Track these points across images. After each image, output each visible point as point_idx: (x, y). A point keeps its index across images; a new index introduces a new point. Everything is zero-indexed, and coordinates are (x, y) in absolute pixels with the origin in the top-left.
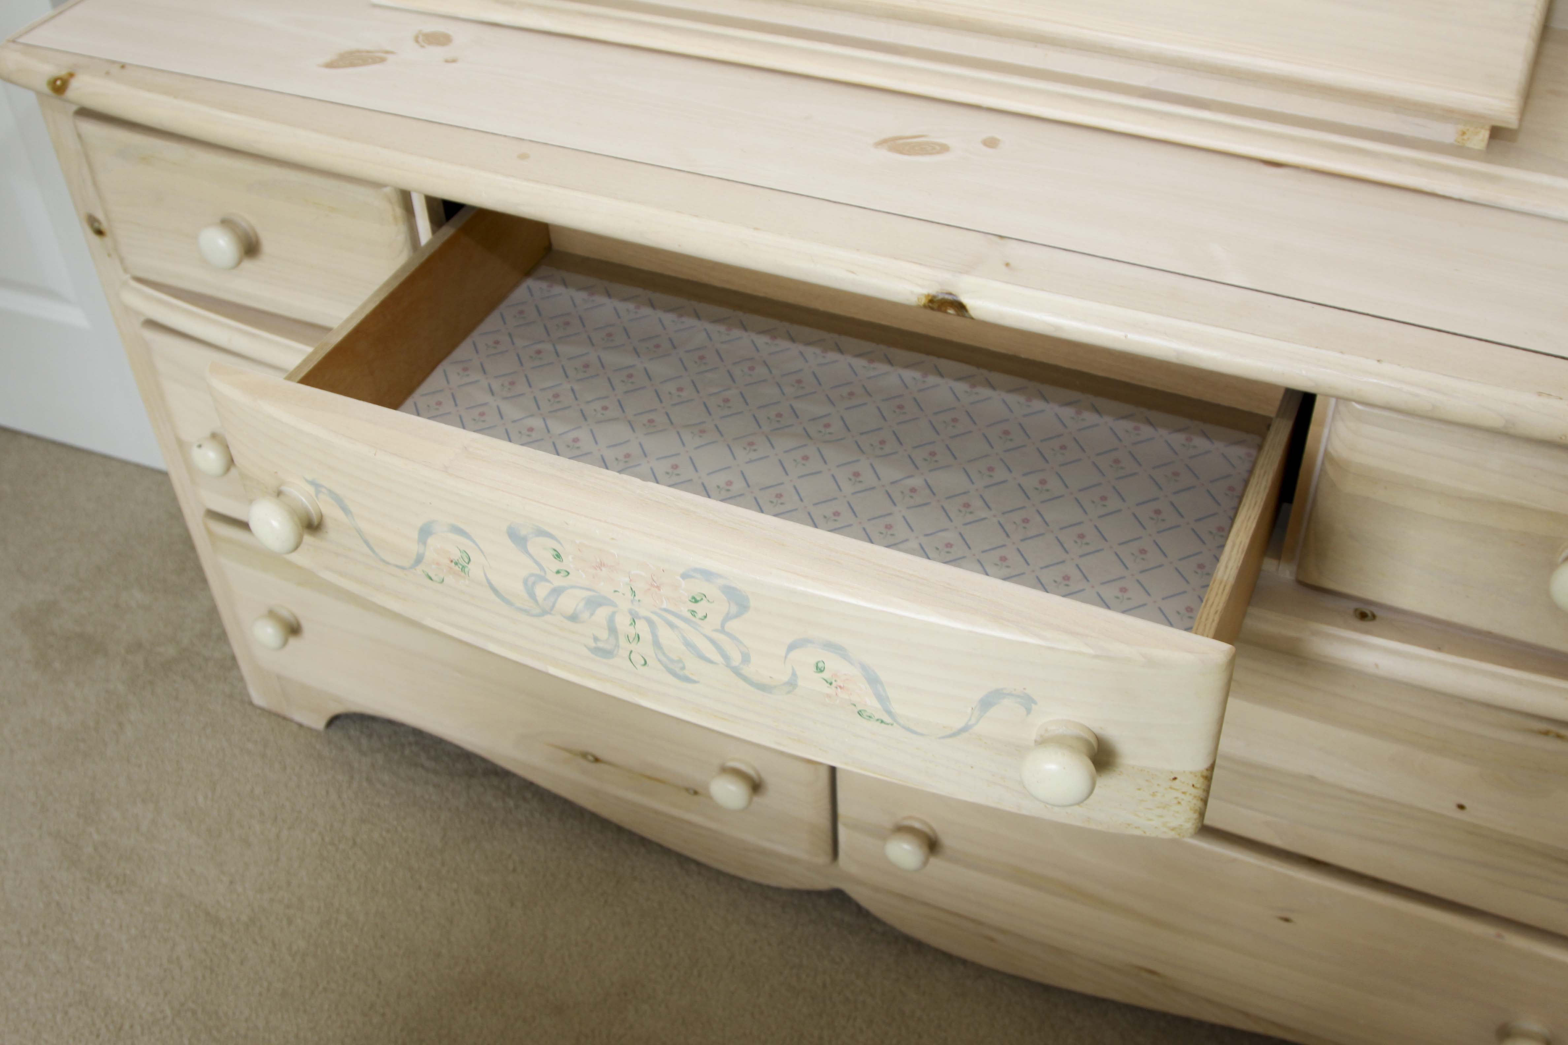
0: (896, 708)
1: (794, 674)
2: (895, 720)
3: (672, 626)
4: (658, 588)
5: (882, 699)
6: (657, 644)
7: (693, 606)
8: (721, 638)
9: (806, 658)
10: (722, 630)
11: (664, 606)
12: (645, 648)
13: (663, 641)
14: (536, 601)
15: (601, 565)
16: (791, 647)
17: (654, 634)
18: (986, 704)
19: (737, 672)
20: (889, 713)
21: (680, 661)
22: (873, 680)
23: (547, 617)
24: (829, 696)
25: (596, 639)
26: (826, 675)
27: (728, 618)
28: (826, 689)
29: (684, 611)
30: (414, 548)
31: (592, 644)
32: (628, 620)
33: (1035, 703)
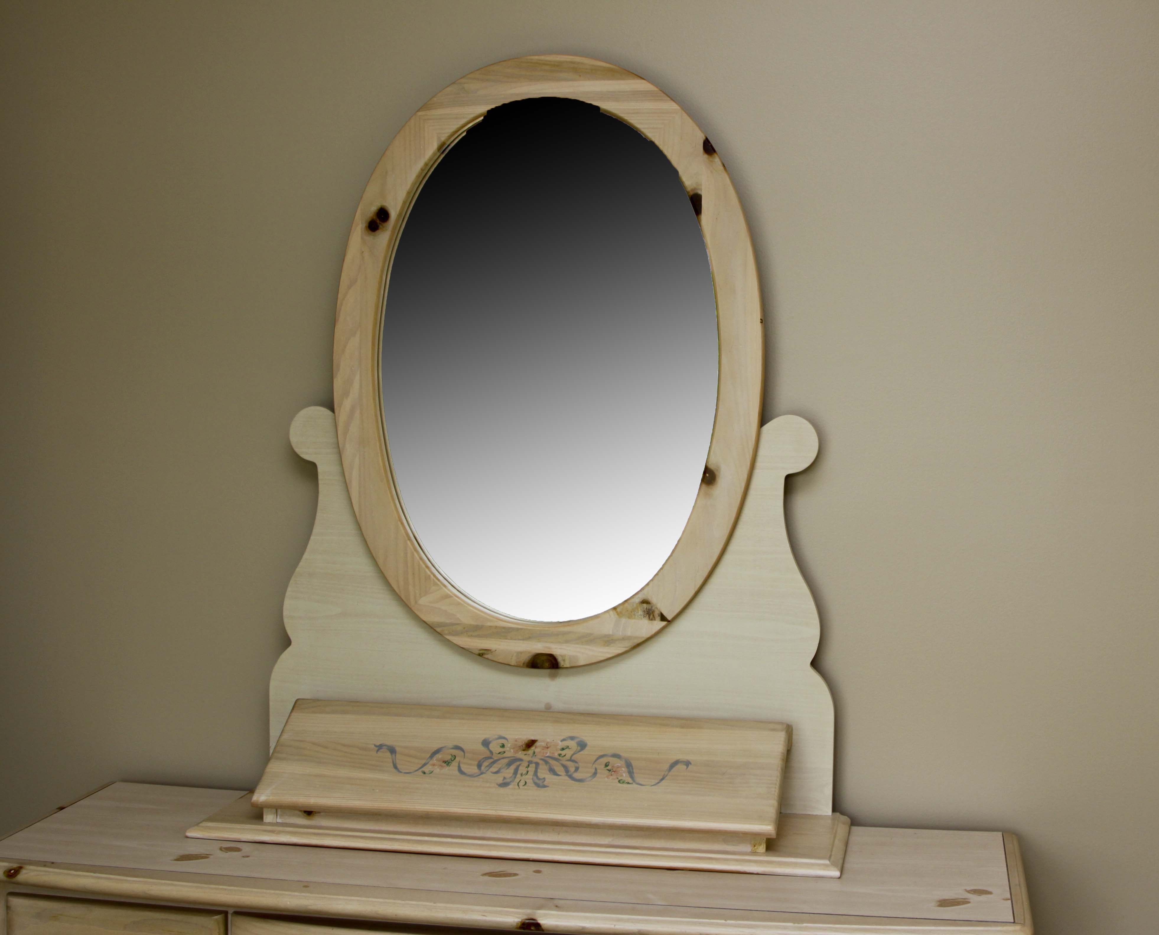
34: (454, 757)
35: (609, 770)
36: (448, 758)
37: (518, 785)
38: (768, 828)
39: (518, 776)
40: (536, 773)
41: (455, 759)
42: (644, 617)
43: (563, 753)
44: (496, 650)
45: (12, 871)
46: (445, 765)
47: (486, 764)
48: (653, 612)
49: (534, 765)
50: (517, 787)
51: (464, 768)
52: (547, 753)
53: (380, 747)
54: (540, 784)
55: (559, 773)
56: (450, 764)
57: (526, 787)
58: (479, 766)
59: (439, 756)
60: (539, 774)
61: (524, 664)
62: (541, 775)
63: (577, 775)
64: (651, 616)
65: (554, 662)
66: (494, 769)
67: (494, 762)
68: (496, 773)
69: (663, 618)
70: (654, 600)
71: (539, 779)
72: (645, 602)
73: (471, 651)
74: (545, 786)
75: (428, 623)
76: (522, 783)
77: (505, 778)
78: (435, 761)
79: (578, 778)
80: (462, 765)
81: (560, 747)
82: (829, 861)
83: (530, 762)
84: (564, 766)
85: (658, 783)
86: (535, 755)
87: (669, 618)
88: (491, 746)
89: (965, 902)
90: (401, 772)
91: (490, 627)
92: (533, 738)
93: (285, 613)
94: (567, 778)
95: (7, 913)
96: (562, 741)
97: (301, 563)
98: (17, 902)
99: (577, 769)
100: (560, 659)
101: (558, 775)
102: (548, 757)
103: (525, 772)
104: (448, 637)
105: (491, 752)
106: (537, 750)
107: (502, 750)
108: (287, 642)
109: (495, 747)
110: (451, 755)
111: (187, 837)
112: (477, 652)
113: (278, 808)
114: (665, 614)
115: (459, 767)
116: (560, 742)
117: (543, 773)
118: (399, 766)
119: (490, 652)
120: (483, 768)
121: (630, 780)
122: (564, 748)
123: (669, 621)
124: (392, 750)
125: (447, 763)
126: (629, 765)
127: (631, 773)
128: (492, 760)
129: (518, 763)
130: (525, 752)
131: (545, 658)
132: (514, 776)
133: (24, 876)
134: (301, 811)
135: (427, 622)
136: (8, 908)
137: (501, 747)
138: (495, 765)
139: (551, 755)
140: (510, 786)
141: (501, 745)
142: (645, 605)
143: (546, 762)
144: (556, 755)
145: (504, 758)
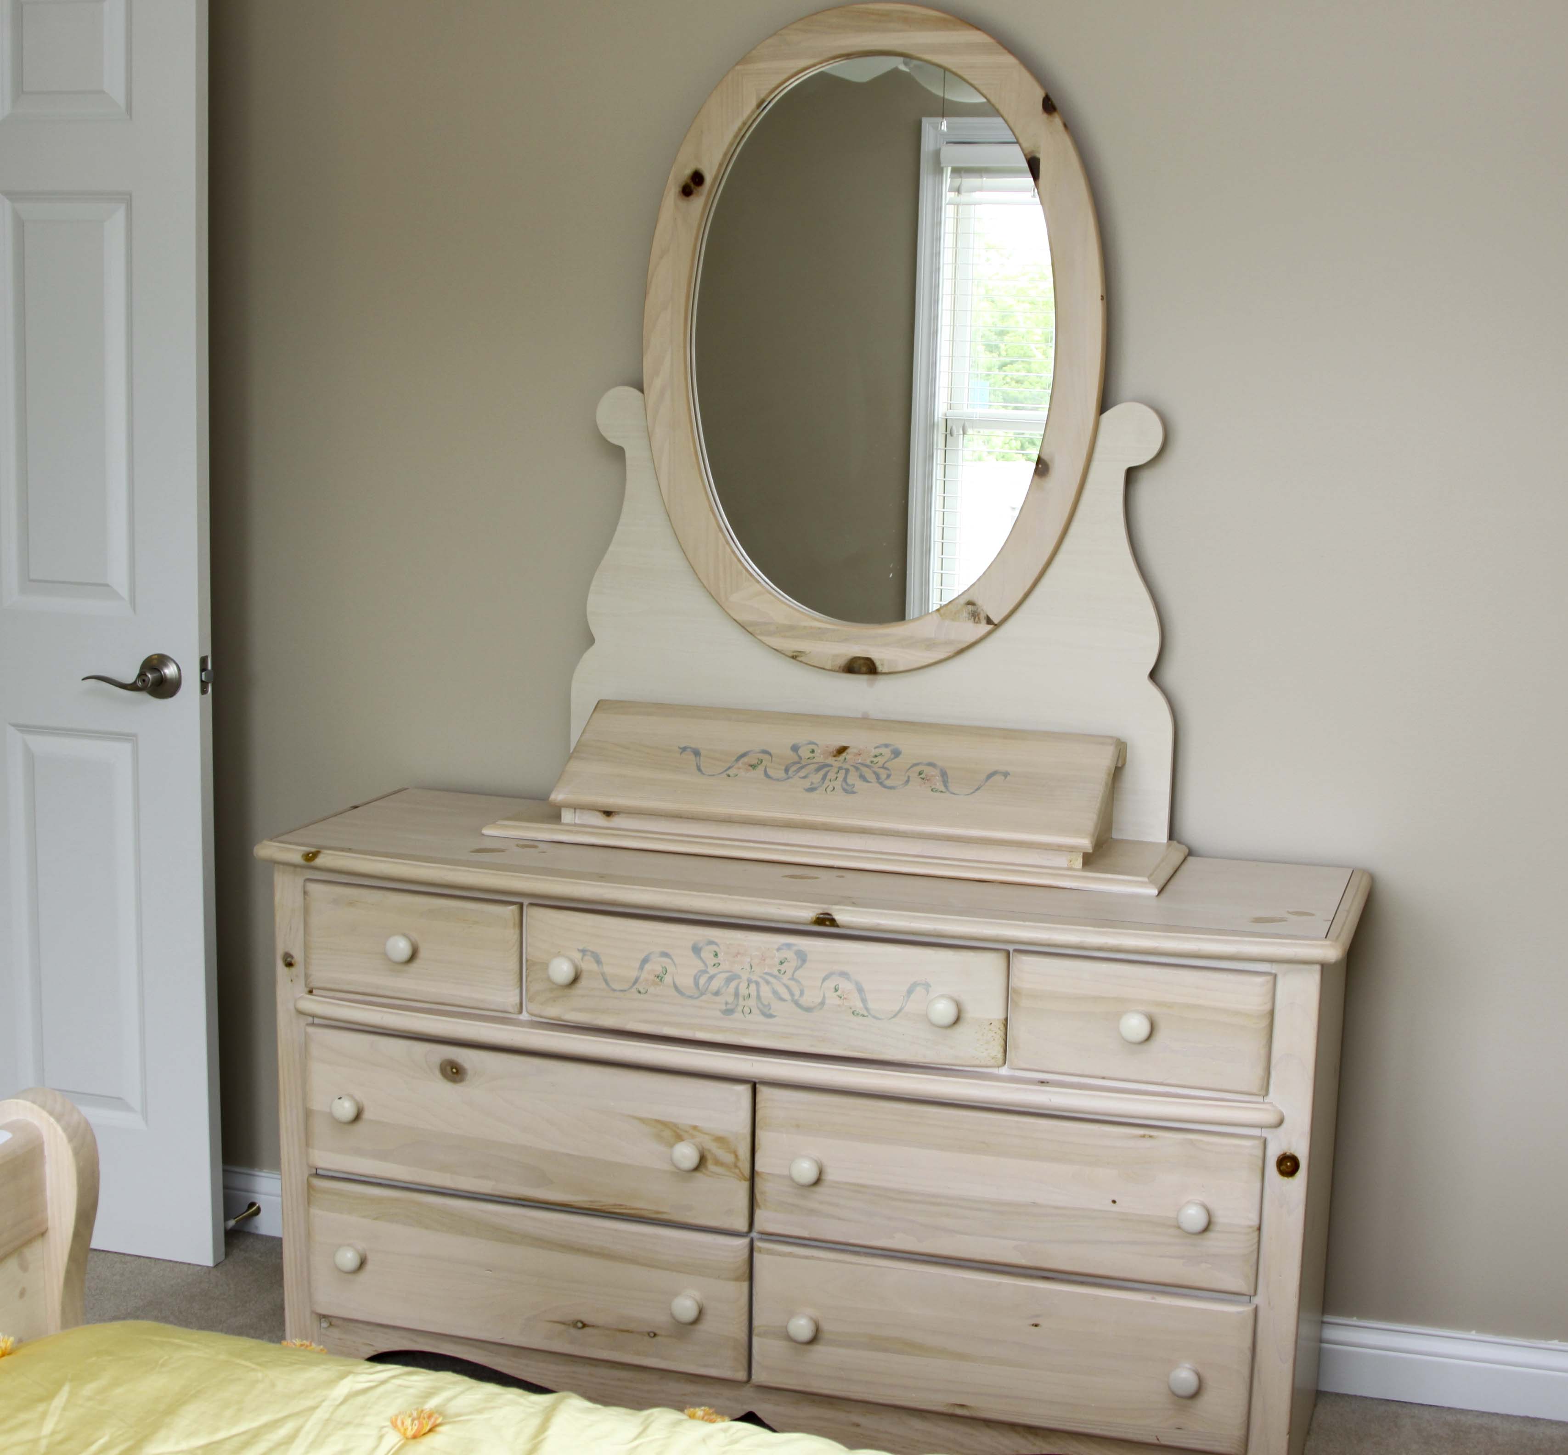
0: (871, 1005)
1: (824, 997)
2: (869, 1014)
3: (768, 982)
4: (764, 960)
5: (864, 1000)
6: (759, 997)
7: (780, 967)
8: (792, 983)
9: (830, 984)
10: (792, 979)
11: (766, 970)
12: (752, 1002)
13: (762, 994)
14: (698, 988)
15: (738, 953)
16: (824, 980)
17: (758, 991)
18: (910, 992)
19: (796, 1003)
20: (867, 1009)
21: (769, 1005)
22: (860, 990)
23: (704, 997)
24: (839, 1006)
25: (727, 1003)
26: (839, 993)
27: (797, 969)
28: (838, 1002)
29: (776, 972)
30: (634, 974)
31: (724, 1007)
32: (746, 985)
33: (930, 986)
34: (761, 760)
35: (923, 779)
36: (754, 762)
37: (826, 790)
38: (1086, 843)
39: (827, 781)
40: (845, 780)
41: (761, 762)
42: (969, 619)
43: (875, 760)
44: (810, 652)
45: (310, 855)
46: (751, 768)
47: (794, 768)
48: (978, 614)
49: (844, 771)
50: (824, 792)
51: (771, 772)
52: (858, 759)
53: (684, 749)
54: (849, 790)
55: (869, 780)
56: (756, 767)
57: (834, 792)
58: (787, 770)
59: (745, 760)
60: (848, 780)
61: (840, 667)
62: (850, 781)
63: (888, 783)
64: (977, 619)
65: (872, 666)
66: (802, 773)
67: (802, 768)
68: (804, 777)
69: (989, 621)
70: (979, 602)
71: (848, 785)
72: (970, 603)
73: (783, 652)
74: (854, 793)
75: (740, 622)
76: (831, 788)
77: (812, 783)
78: (741, 764)
79: (888, 785)
80: (768, 770)
81: (873, 754)
82: (1148, 878)
83: (840, 768)
84: (875, 773)
85: (973, 792)
86: (845, 761)
87: (996, 621)
88: (800, 752)
89: (1282, 920)
90: (704, 774)
91: (805, 627)
92: (845, 744)
93: (589, 609)
94: (878, 785)
95: (305, 899)
96: (876, 748)
97: (607, 556)
98: (313, 887)
99: (889, 776)
100: (878, 664)
101: (868, 782)
102: (859, 763)
103: (833, 777)
104: (759, 637)
105: (800, 758)
106: (848, 757)
107: (812, 755)
108: (590, 640)
109: (804, 753)
110: (758, 759)
111: (483, 835)
112: (791, 654)
113: (576, 807)
114: (991, 617)
115: (765, 771)
116: (873, 749)
117: (853, 779)
118: (703, 769)
119: (803, 654)
120: (790, 772)
121: (943, 789)
122: (877, 755)
123: (996, 625)
124: (697, 753)
125: (753, 766)
126: (944, 774)
127: (945, 783)
128: (800, 765)
129: (826, 769)
130: (835, 758)
131: (862, 661)
132: (822, 781)
133: (319, 861)
134: (600, 811)
135: (738, 621)
136: (305, 893)
137: (811, 752)
138: (803, 770)
139: (862, 762)
140: (817, 792)
141: (811, 750)
142: (970, 607)
143: (857, 769)
144: (868, 762)
145: (813, 763)
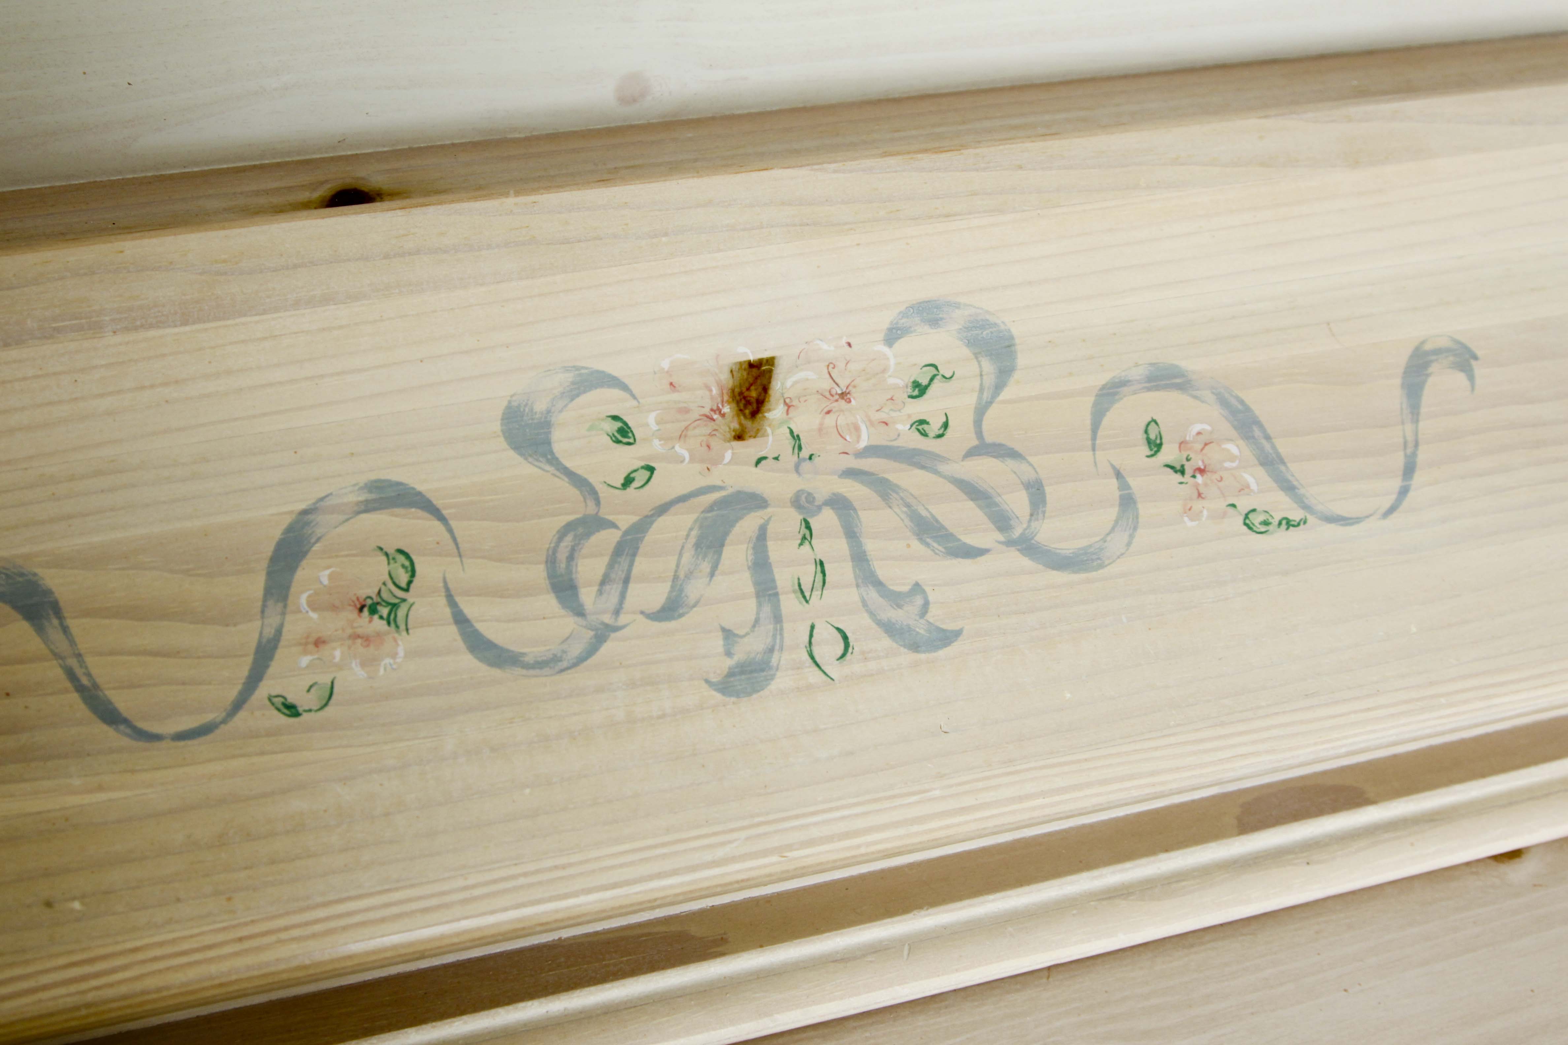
34: (401, 559)
35: (1180, 471)
37: (814, 661)
39: (789, 603)
40: (868, 569)
41: (413, 572)
43: (931, 410)
46: (379, 622)
47: (591, 565)
49: (830, 518)
50: (813, 676)
51: (488, 619)
54: (916, 631)
55: (969, 540)
56: (401, 613)
57: (854, 665)
58: (565, 589)
60: (883, 571)
62: (889, 570)
63: (1053, 532)
67: (627, 548)
68: (671, 609)
71: (896, 599)
76: (829, 647)
77: (728, 635)
78: (314, 615)
79: (1067, 547)
80: (470, 608)
81: (900, 381)
83: (802, 503)
85: (1404, 489)
86: (805, 453)
88: (558, 441)
90: (151, 737)
94: (1016, 559)
96: (890, 339)
101: (970, 551)
102: (872, 451)
103: (808, 574)
105: (582, 484)
106: (803, 425)
107: (629, 457)
110: (382, 550)
115: (459, 619)
116: (885, 349)
117: (900, 554)
118: (122, 701)
120: (587, 596)
122: (922, 380)
125: (384, 611)
126: (1245, 423)
127: (1275, 466)
128: (608, 539)
129: (748, 524)
130: (750, 448)
132: (767, 609)
137: (614, 437)
139: (881, 438)
140: (781, 681)
141: (610, 425)
144: (904, 431)
145: (663, 509)
